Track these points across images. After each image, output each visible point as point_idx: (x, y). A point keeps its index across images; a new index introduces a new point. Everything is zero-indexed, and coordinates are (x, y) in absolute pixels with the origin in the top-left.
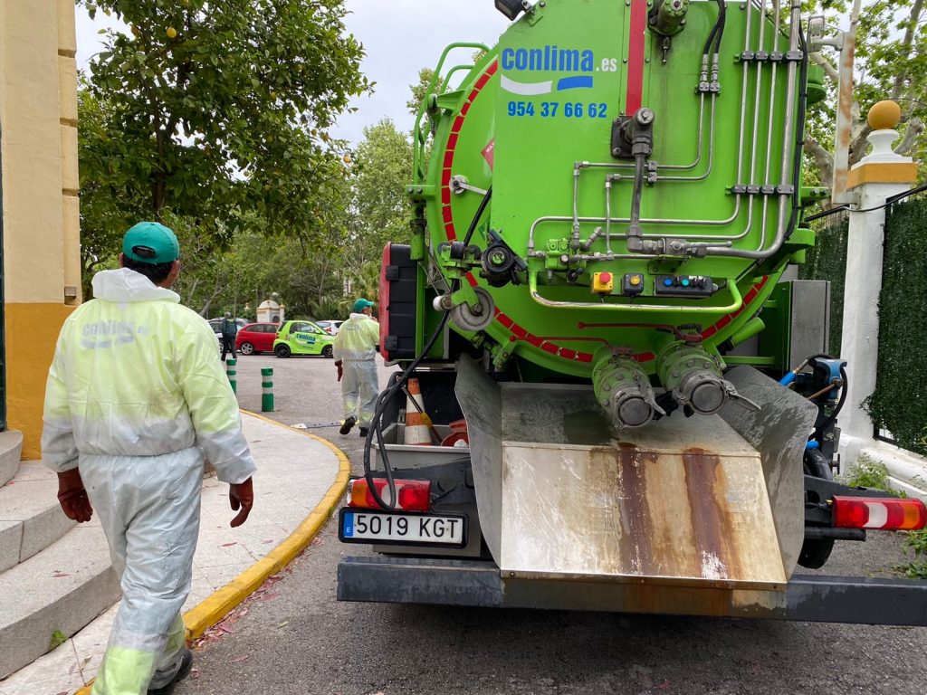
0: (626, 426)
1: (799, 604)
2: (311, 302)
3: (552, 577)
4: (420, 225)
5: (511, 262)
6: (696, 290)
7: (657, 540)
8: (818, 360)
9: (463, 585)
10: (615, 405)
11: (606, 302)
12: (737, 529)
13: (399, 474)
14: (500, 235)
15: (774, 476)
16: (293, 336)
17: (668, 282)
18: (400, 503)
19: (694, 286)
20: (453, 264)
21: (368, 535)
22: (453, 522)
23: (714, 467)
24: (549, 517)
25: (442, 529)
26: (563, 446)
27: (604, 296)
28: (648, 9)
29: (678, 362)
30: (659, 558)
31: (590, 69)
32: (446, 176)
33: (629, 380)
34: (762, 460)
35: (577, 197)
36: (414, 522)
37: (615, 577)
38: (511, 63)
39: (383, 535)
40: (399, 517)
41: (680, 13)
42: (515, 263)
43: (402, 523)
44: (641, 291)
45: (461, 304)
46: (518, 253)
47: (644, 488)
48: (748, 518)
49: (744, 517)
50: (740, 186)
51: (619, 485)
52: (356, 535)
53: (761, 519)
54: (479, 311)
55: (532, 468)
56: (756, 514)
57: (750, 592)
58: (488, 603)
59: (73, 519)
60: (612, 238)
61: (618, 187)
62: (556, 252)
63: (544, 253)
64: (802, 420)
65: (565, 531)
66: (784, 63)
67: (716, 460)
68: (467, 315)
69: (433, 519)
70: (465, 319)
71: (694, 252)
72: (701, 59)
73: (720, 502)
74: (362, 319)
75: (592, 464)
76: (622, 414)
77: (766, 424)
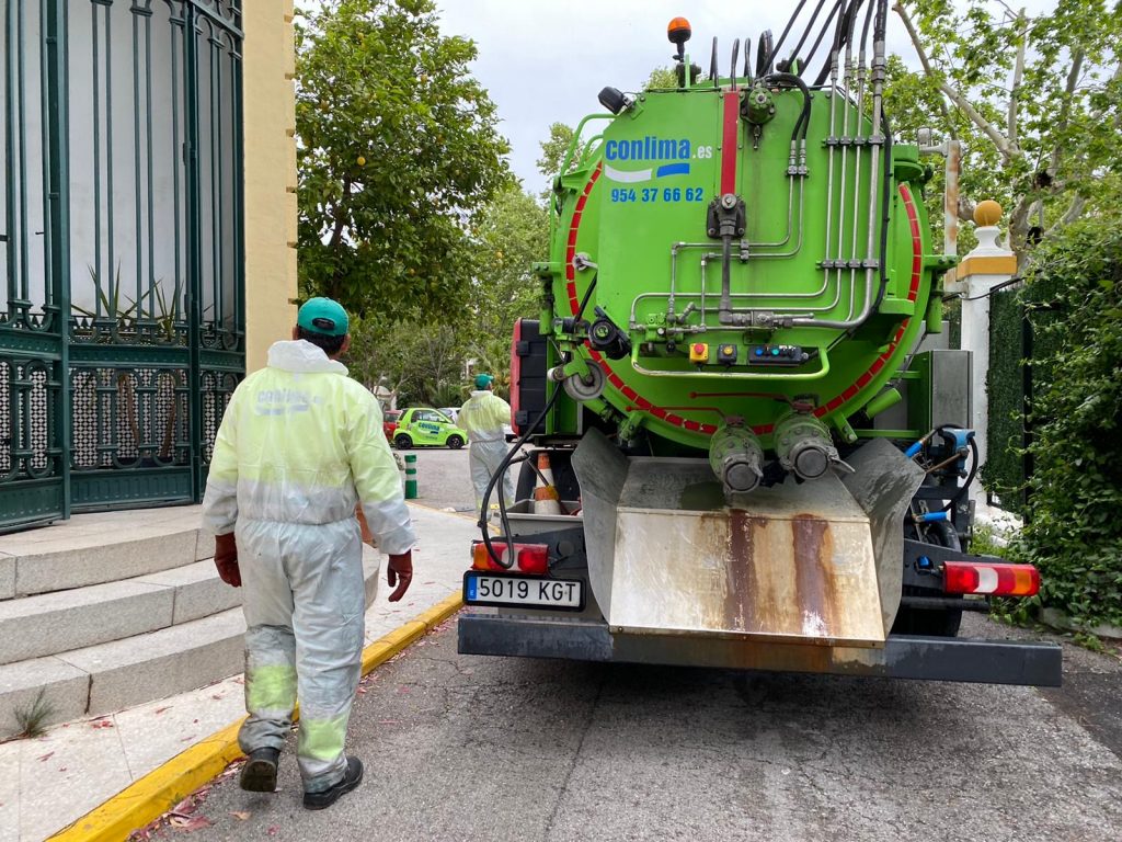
0: (733, 491)
1: (897, 662)
2: (427, 387)
3: (657, 632)
4: (549, 301)
5: (615, 335)
6: (786, 359)
7: (762, 599)
8: (945, 430)
9: (575, 640)
10: (723, 471)
11: (702, 371)
12: (840, 590)
13: (518, 539)
14: (605, 311)
15: (880, 540)
16: (415, 425)
17: (759, 352)
18: (519, 565)
19: (784, 356)
20: (564, 337)
21: (491, 598)
22: (571, 586)
23: (823, 532)
24: (658, 577)
25: (561, 593)
26: (675, 512)
27: (701, 365)
28: (740, 101)
29: (787, 430)
30: (763, 617)
31: (687, 156)
32: (570, 254)
33: (739, 447)
34: (871, 525)
35: (675, 275)
36: (534, 586)
37: (718, 633)
38: (615, 154)
39: (505, 598)
40: (519, 581)
41: (765, 106)
42: (618, 336)
43: (523, 587)
44: (735, 361)
45: (573, 375)
46: (620, 327)
47: (752, 552)
48: (853, 580)
49: (848, 580)
50: (828, 260)
51: (727, 548)
52: (479, 598)
53: (866, 581)
54: (590, 381)
55: (644, 532)
56: (860, 577)
57: (849, 650)
58: (598, 657)
59: (229, 583)
60: (707, 312)
61: (713, 265)
62: (654, 325)
63: (644, 327)
64: (910, 486)
65: (672, 590)
66: (867, 147)
67: (822, 526)
68: (579, 386)
69: (552, 583)
70: (577, 390)
71: (781, 323)
72: (790, 146)
73: (826, 565)
74: (483, 396)
75: (702, 528)
76: (729, 479)
77: (880, 493)
